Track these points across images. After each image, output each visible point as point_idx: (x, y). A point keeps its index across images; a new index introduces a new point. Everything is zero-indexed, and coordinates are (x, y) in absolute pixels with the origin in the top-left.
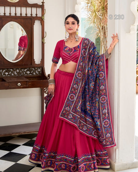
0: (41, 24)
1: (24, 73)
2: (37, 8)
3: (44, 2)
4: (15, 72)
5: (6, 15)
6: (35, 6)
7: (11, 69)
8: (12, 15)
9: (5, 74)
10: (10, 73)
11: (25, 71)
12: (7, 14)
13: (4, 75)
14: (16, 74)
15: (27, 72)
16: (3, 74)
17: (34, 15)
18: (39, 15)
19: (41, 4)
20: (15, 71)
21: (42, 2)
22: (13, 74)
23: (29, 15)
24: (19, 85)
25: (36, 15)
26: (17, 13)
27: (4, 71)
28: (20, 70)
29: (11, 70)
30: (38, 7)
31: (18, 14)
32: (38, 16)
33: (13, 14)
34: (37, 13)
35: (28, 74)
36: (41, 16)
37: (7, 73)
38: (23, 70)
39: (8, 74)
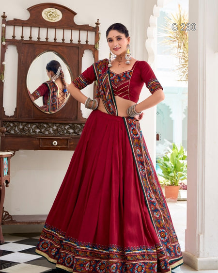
0: (94, 57)
1: (65, 132)
2: (88, 32)
3: (99, 22)
4: (51, 129)
5: (41, 40)
6: (86, 28)
7: (44, 123)
8: (49, 40)
9: (36, 130)
10: (43, 130)
11: (66, 127)
12: (43, 39)
13: (33, 132)
14: (52, 132)
15: (69, 131)
16: (31, 131)
17: (83, 42)
18: (92, 42)
19: (95, 26)
20: (50, 127)
21: (96, 23)
22: (47, 133)
23: (75, 41)
24: (55, 143)
25: (87, 42)
26: (57, 38)
27: (34, 126)
28: (58, 127)
29: (45, 126)
30: (90, 30)
31: (59, 40)
32: (89, 43)
33: (51, 40)
34: (88, 40)
35: (70, 134)
36: (94, 44)
37: (38, 131)
38: (63, 127)
39: (40, 132)
